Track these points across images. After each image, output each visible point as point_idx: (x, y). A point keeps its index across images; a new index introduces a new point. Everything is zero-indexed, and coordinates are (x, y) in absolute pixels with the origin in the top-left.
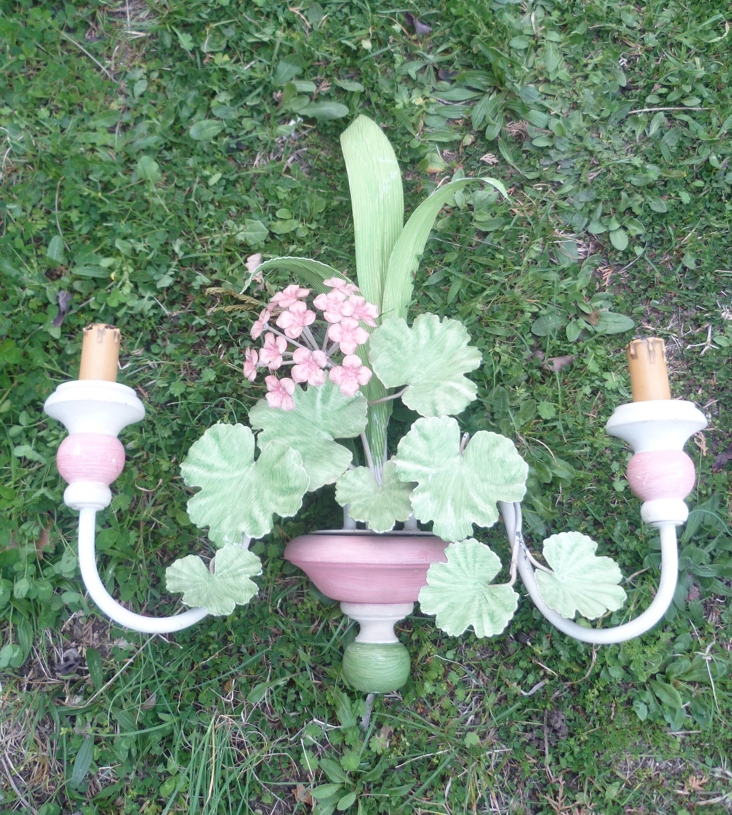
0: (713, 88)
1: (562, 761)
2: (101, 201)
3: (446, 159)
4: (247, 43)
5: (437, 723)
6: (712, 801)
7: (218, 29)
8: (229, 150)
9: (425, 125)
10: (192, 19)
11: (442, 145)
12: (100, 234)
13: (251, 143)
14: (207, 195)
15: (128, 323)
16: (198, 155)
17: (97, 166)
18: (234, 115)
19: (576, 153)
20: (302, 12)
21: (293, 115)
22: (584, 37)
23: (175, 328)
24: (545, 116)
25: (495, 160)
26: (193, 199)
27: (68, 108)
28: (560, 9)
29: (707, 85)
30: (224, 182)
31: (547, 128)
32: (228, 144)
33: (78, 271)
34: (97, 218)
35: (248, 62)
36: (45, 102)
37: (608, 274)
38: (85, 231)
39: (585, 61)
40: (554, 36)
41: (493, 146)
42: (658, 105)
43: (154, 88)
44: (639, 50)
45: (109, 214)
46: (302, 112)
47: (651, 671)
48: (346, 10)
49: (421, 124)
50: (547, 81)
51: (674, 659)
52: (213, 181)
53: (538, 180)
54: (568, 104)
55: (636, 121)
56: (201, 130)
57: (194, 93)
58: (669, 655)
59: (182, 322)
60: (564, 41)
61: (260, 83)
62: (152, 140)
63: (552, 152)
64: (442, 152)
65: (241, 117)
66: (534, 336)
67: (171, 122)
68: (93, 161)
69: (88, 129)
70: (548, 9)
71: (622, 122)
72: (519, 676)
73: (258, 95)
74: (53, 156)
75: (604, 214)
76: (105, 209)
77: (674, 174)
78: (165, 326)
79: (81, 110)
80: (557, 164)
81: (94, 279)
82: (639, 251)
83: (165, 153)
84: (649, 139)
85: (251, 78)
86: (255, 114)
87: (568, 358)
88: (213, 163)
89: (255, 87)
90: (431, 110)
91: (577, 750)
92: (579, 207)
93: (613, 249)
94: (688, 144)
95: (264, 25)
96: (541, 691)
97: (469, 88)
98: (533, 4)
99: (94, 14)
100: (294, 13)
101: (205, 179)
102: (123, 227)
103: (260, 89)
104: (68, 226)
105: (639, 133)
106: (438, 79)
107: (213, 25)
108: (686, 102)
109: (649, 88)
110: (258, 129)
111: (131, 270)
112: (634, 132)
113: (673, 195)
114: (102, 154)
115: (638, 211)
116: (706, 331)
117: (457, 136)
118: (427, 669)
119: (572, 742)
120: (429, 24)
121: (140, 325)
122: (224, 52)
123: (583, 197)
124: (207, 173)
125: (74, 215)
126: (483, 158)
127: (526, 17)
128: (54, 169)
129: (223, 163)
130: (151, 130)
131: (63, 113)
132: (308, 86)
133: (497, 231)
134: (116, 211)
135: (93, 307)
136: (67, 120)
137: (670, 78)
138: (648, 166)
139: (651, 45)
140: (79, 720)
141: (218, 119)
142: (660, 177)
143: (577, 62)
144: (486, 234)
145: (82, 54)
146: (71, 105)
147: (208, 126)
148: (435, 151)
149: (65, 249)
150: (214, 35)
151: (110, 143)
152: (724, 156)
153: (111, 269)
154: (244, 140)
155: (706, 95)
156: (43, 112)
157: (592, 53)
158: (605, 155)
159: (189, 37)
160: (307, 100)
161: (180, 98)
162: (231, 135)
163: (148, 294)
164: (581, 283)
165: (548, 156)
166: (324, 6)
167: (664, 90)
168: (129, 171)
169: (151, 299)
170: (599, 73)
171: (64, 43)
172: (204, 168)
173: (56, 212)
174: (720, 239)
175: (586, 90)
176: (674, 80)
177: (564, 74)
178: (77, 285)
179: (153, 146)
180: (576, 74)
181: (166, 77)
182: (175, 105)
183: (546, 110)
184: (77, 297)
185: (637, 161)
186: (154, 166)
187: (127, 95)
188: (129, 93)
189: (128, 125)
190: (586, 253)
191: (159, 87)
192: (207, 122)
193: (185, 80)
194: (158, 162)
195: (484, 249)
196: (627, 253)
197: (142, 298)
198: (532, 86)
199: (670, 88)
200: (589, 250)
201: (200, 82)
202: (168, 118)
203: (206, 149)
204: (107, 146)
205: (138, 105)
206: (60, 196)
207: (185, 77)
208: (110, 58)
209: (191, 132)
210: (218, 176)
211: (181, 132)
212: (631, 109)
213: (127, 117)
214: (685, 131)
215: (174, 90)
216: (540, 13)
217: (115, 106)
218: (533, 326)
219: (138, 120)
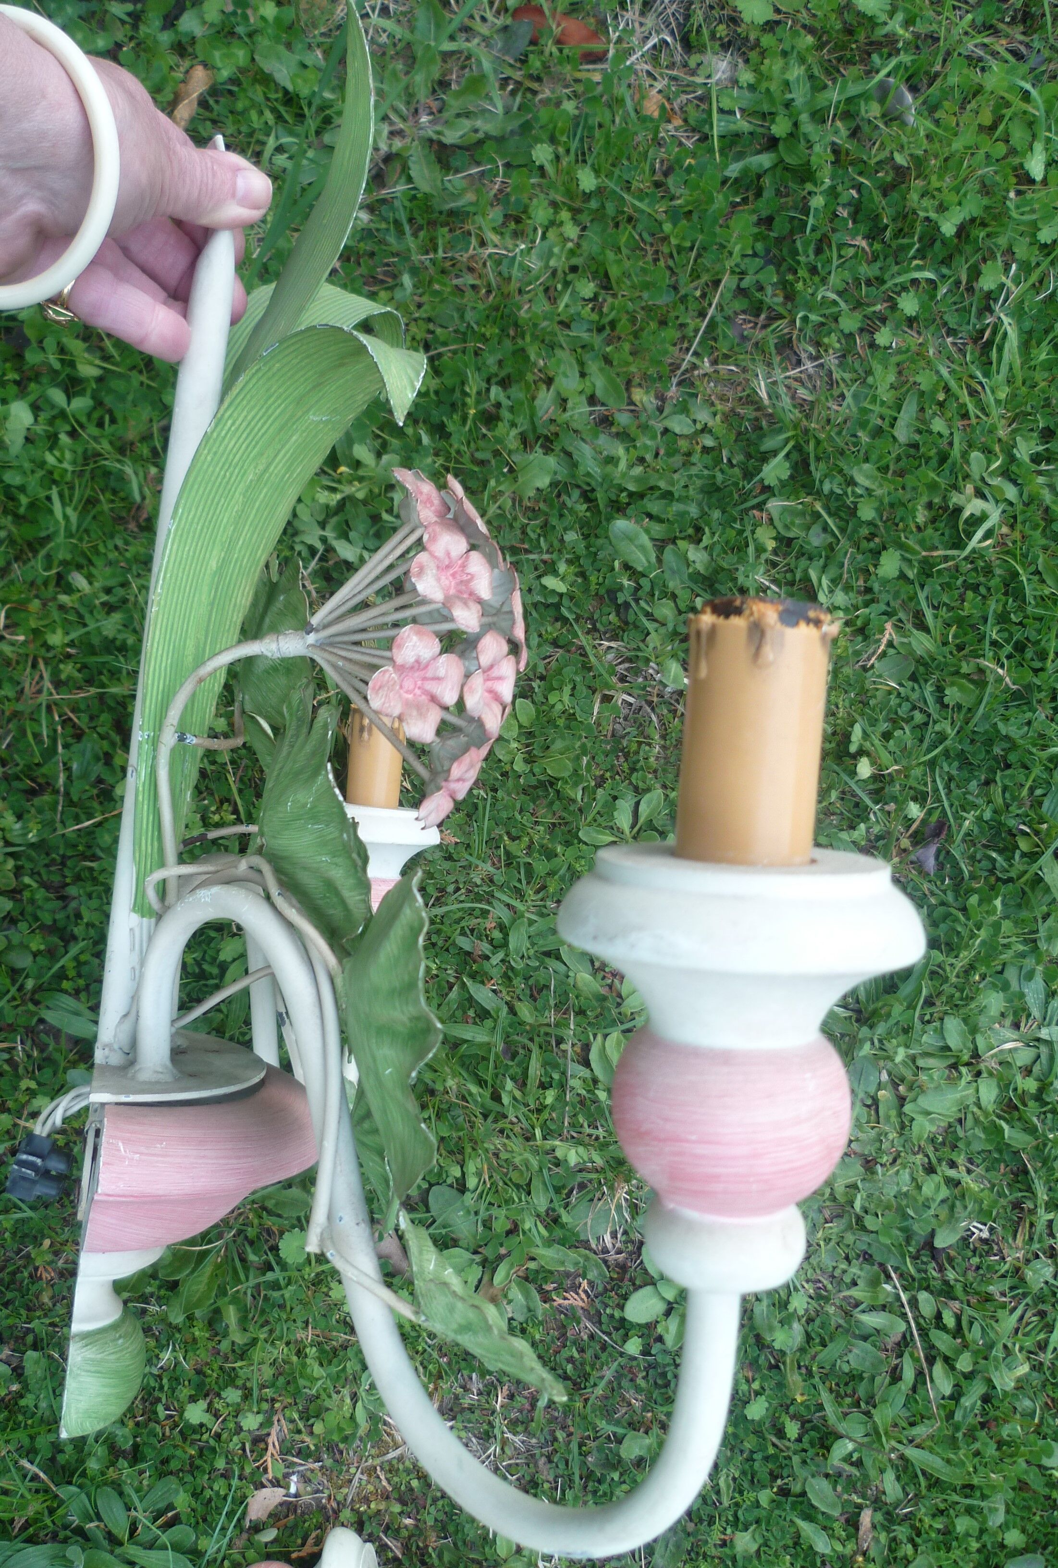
0: (984, 1412)
2: (464, 419)
4: (806, 571)
7: (817, 516)
8: (612, 593)
10: (817, 471)
13: (636, 627)
16: (587, 548)
17: (521, 395)
18: (673, 585)
20: (890, 644)
22: (1002, 1147)
27: (606, 320)
28: (1041, 1090)
29: (986, 1399)
30: (555, 600)
32: (621, 588)
34: (435, 419)
35: (774, 581)
36: (606, 284)
39: (961, 1160)
40: (988, 1093)
42: (918, 1316)
43: (683, 445)
44: (1015, 1254)
48: (919, 717)
50: (902, 1100)
52: (550, 582)
54: (868, 1150)
55: (874, 1283)
56: (632, 538)
57: (693, 511)
60: (986, 1114)
62: (591, 465)
65: (674, 597)
66: (426, 1193)
67: (632, 487)
68: (528, 388)
69: (581, 364)
70: (1036, 1069)
71: (867, 1257)
74: (516, 325)
76: (451, 427)
77: (794, 1379)
79: (607, 342)
82: (633, 1346)
83: (576, 494)
84: (848, 1314)
88: (583, 574)
93: (625, 1298)
94: (861, 1391)
95: (847, 588)
98: (1038, 1040)
99: (781, 317)
100: (882, 631)
101: (551, 568)
102: (428, 464)
105: (856, 1293)
107: (818, 507)
108: (939, 1368)
109: (947, 1292)
110: (662, 630)
111: (360, 495)
112: (855, 1284)
113: (756, 1386)
114: (545, 399)
120: (941, 866)
122: (778, 538)
124: (562, 567)
125: (428, 383)
127: (1010, 1033)
128: (496, 330)
129: (586, 590)
130: (608, 460)
131: (595, 317)
133: (595, 1081)
134: (455, 445)
136: (586, 327)
137: (976, 1327)
138: (797, 1328)
139: (1029, 1274)
141: (659, 560)
142: (783, 1353)
143: (954, 1147)
144: (587, 1064)
145: (703, 315)
146: (613, 324)
147: (642, 548)
150: (803, 514)
151: (570, 405)
152: (859, 1464)
153: (355, 464)
154: (635, 613)
155: (966, 1402)
156: (587, 288)
157: (980, 1170)
159: (785, 474)
161: (677, 490)
162: (639, 588)
163: (328, 533)
164: (546, 1255)
166: (913, 678)
167: (949, 1320)
168: (527, 446)
169: (323, 540)
170: (944, 1192)
171: (717, 283)
172: (570, 562)
175: (905, 1176)
176: (975, 1335)
177: (923, 1128)
179: (581, 470)
180: (930, 1150)
181: (708, 459)
182: (662, 484)
185: (798, 1303)
186: (544, 482)
187: (661, 410)
188: (666, 411)
189: (612, 424)
190: (605, 1251)
191: (689, 454)
192: (649, 544)
193: (712, 490)
194: (554, 484)
195: (556, 1066)
196: (624, 1327)
197: (323, 525)
198: (885, 1077)
199: (958, 1332)
200: (612, 1257)
201: (716, 514)
202: (638, 480)
203: (601, 555)
204: (565, 400)
205: (644, 428)
206: (455, 352)
207: (718, 489)
208: (714, 362)
209: (621, 524)
210: (562, 588)
211: (618, 508)
212: (896, 1269)
213: (623, 419)
214: (883, 1379)
215: (690, 477)
216: (1024, 1057)
217: (638, 395)
218: (443, 1188)
219: (624, 436)
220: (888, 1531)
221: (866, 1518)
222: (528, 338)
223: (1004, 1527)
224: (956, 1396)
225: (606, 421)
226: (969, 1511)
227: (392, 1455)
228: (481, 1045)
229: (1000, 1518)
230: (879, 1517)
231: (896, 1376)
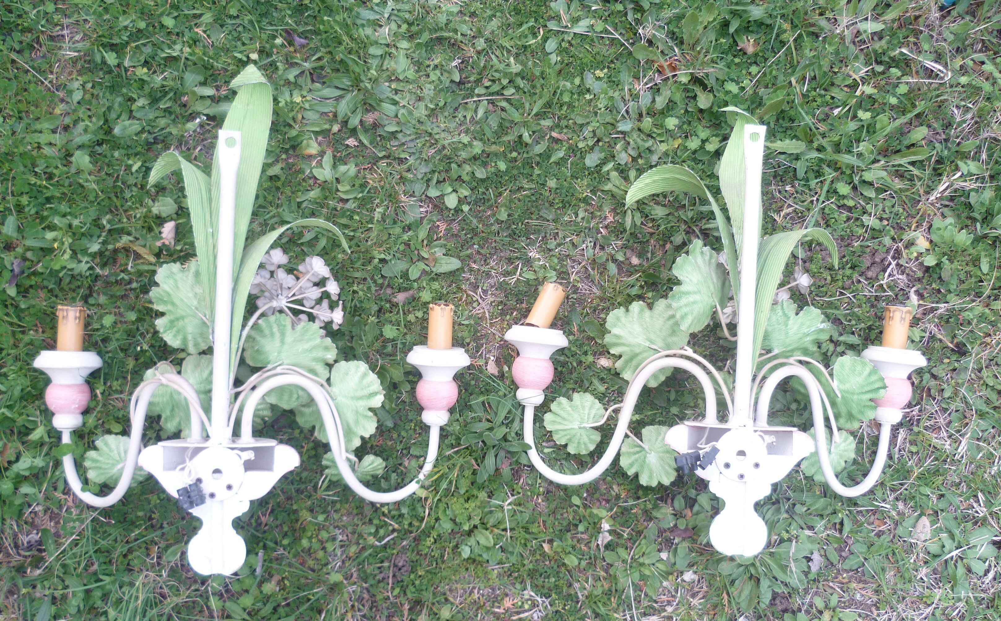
0: (528, 80)
1: (408, 592)
2: (46, 187)
3: (320, 144)
4: (162, 58)
5: (313, 570)
6: (522, 616)
7: (137, 47)
8: (148, 144)
9: (303, 118)
10: (116, 40)
11: (316, 133)
12: (45, 213)
13: (166, 137)
14: (131, 180)
15: (70, 282)
16: (123, 148)
17: (43, 161)
18: (151, 116)
19: (418, 136)
20: (205, 32)
21: (198, 114)
22: (426, 45)
23: (108, 284)
24: (393, 108)
25: (356, 144)
26: (119, 184)
27: (17, 115)
28: (408, 24)
29: (523, 78)
30: (144, 169)
31: (396, 116)
32: (147, 139)
33: (29, 243)
34: (44, 201)
35: (162, 73)
37: (443, 227)
38: (33, 211)
39: (427, 62)
40: (404, 44)
41: (353, 132)
42: (484, 95)
43: (88, 96)
44: (471, 52)
45: (53, 197)
46: (205, 112)
47: (473, 523)
48: (240, 29)
49: (300, 116)
50: (398, 80)
51: (491, 512)
52: (134, 169)
53: (388, 157)
54: (413, 97)
55: (466, 109)
56: (125, 128)
57: (119, 99)
58: (487, 510)
59: (113, 279)
60: (411, 47)
61: (171, 90)
62: (86, 138)
63: (400, 136)
64: (317, 139)
65: (157, 117)
66: (382, 276)
67: (101, 123)
68: (40, 157)
69: (36, 131)
70: (399, 23)
71: (456, 109)
72: (373, 530)
73: (170, 99)
74: (7, 154)
75: (438, 182)
76: (49, 194)
77: (494, 148)
78: (99, 283)
79: (28, 117)
80: (403, 144)
81: (42, 249)
82: (466, 208)
83: (97, 148)
84: (477, 123)
85: (163, 86)
86: (167, 114)
87: (411, 292)
88: (136, 155)
89: (166, 93)
90: (307, 106)
91: (417, 582)
92: (420, 176)
93: (447, 208)
94: (507, 125)
95: (175, 43)
96: (392, 542)
97: (337, 88)
98: (388, 18)
99: (38, 37)
100: (197, 33)
101: (129, 167)
102: (64, 207)
103: (171, 94)
104: (20, 209)
105: (468, 118)
106: (313, 81)
107: (133, 45)
108: (506, 92)
109: (478, 82)
110: (171, 126)
111: (70, 241)
112: (465, 117)
113: (493, 164)
114: (47, 151)
115: (466, 178)
116: (516, 268)
117: (327, 126)
118: (304, 530)
119: (412, 576)
120: (306, 38)
121: (79, 283)
122: (143, 66)
123: (423, 169)
124: (130, 162)
125: (24, 200)
126: (347, 142)
127: (381, 30)
128: (7, 165)
129: (144, 154)
130: (86, 130)
131: (14, 119)
132: (209, 91)
133: (355, 198)
134: (58, 195)
135: (40, 270)
136: (17, 125)
137: (494, 74)
138: (475, 143)
139: (479, 48)
140: (39, 586)
141: (139, 119)
142: (483, 151)
143: (421, 64)
144: (347, 200)
145: (28, 71)
146: (19, 112)
147: (131, 125)
148: (311, 138)
149: (19, 227)
150: (135, 53)
151: (53, 142)
152: (534, 132)
153: (55, 240)
154: (160, 135)
155: (522, 86)
157: (434, 56)
158: (443, 135)
159: (114, 55)
160: (208, 102)
161: (107, 104)
162: (148, 131)
163: (85, 259)
164: (422, 234)
165: (396, 138)
166: (222, 26)
167: (489, 83)
168: (68, 164)
169: (87, 262)
170: (438, 72)
171: (13, 61)
172: (129, 159)
173: (9, 198)
174: (529, 197)
175: (428, 86)
176: (497, 75)
177: (411, 74)
178: (29, 255)
179: (87, 143)
180: (421, 74)
181: (97, 87)
182: (103, 110)
183: (395, 103)
184: (28, 263)
185: (465, 139)
186: (87, 159)
187: (68, 103)
188: (69, 100)
189: (69, 126)
190: (427, 212)
191: (93, 95)
192: (130, 122)
193: (113, 89)
194: (90, 156)
195: (345, 212)
196: (458, 210)
197: (80, 262)
198: (387, 84)
199: (493, 81)
200: (429, 209)
201: (124, 90)
202: (98, 120)
203: (129, 143)
204: (51, 144)
205: (75, 111)
206: (13, 185)
207: (113, 86)
208: (52, 73)
209: (117, 131)
210: (139, 164)
211: (109, 131)
212: (463, 99)
213: (68, 120)
214: (503, 115)
215: (104, 97)
216: (394, 26)
217: (57, 111)
218: (383, 269)
219: (76, 122)
220: (562, 129)
221: (554, 134)
222: (16, 150)
223: (572, 83)
224: (518, 88)
225: (66, 128)
226: (561, 94)
227: (487, 315)
228: (328, 241)
229: (568, 84)
230: (556, 130)
231: (503, 109)
